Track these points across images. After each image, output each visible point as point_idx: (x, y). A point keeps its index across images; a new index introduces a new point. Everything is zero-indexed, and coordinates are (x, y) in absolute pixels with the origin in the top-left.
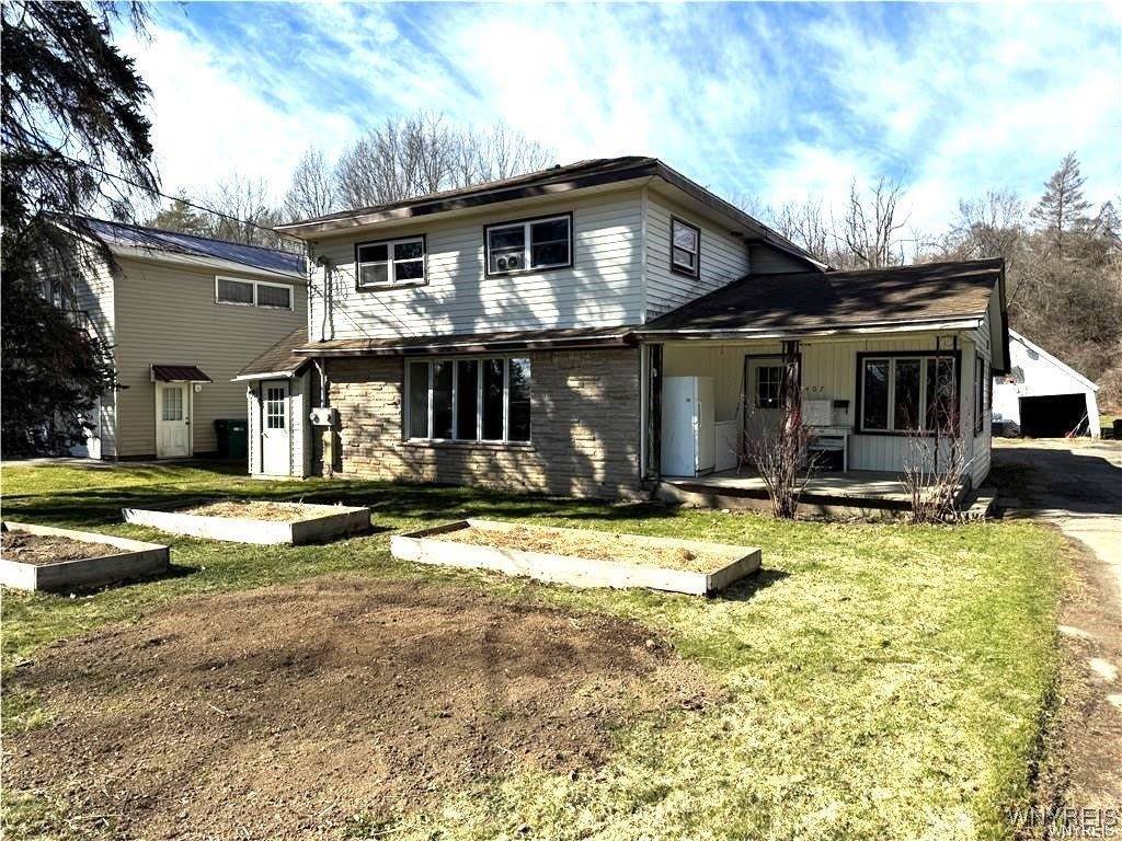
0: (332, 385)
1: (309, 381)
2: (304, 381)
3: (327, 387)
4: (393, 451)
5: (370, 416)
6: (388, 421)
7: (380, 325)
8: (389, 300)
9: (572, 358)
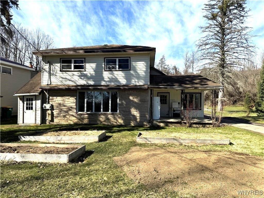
0: (50, 97)
2: (41, 96)
4: (73, 116)
5: (65, 106)
6: (71, 107)
7: (68, 81)
8: (72, 74)
9: (131, 92)
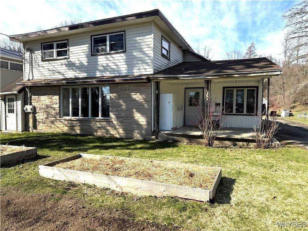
0: (33, 97)
1: (24, 95)
2: (21, 95)
3: (31, 97)
4: (56, 122)
6: (54, 110)
